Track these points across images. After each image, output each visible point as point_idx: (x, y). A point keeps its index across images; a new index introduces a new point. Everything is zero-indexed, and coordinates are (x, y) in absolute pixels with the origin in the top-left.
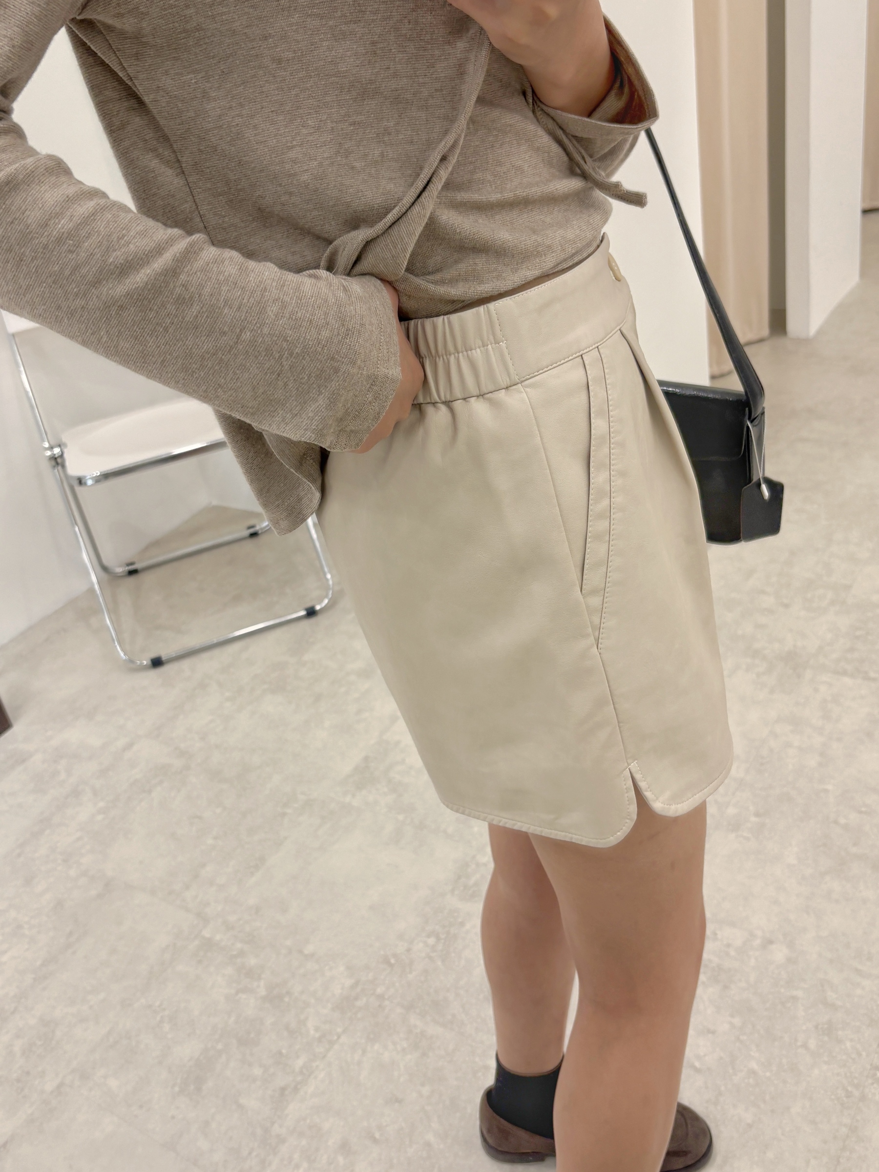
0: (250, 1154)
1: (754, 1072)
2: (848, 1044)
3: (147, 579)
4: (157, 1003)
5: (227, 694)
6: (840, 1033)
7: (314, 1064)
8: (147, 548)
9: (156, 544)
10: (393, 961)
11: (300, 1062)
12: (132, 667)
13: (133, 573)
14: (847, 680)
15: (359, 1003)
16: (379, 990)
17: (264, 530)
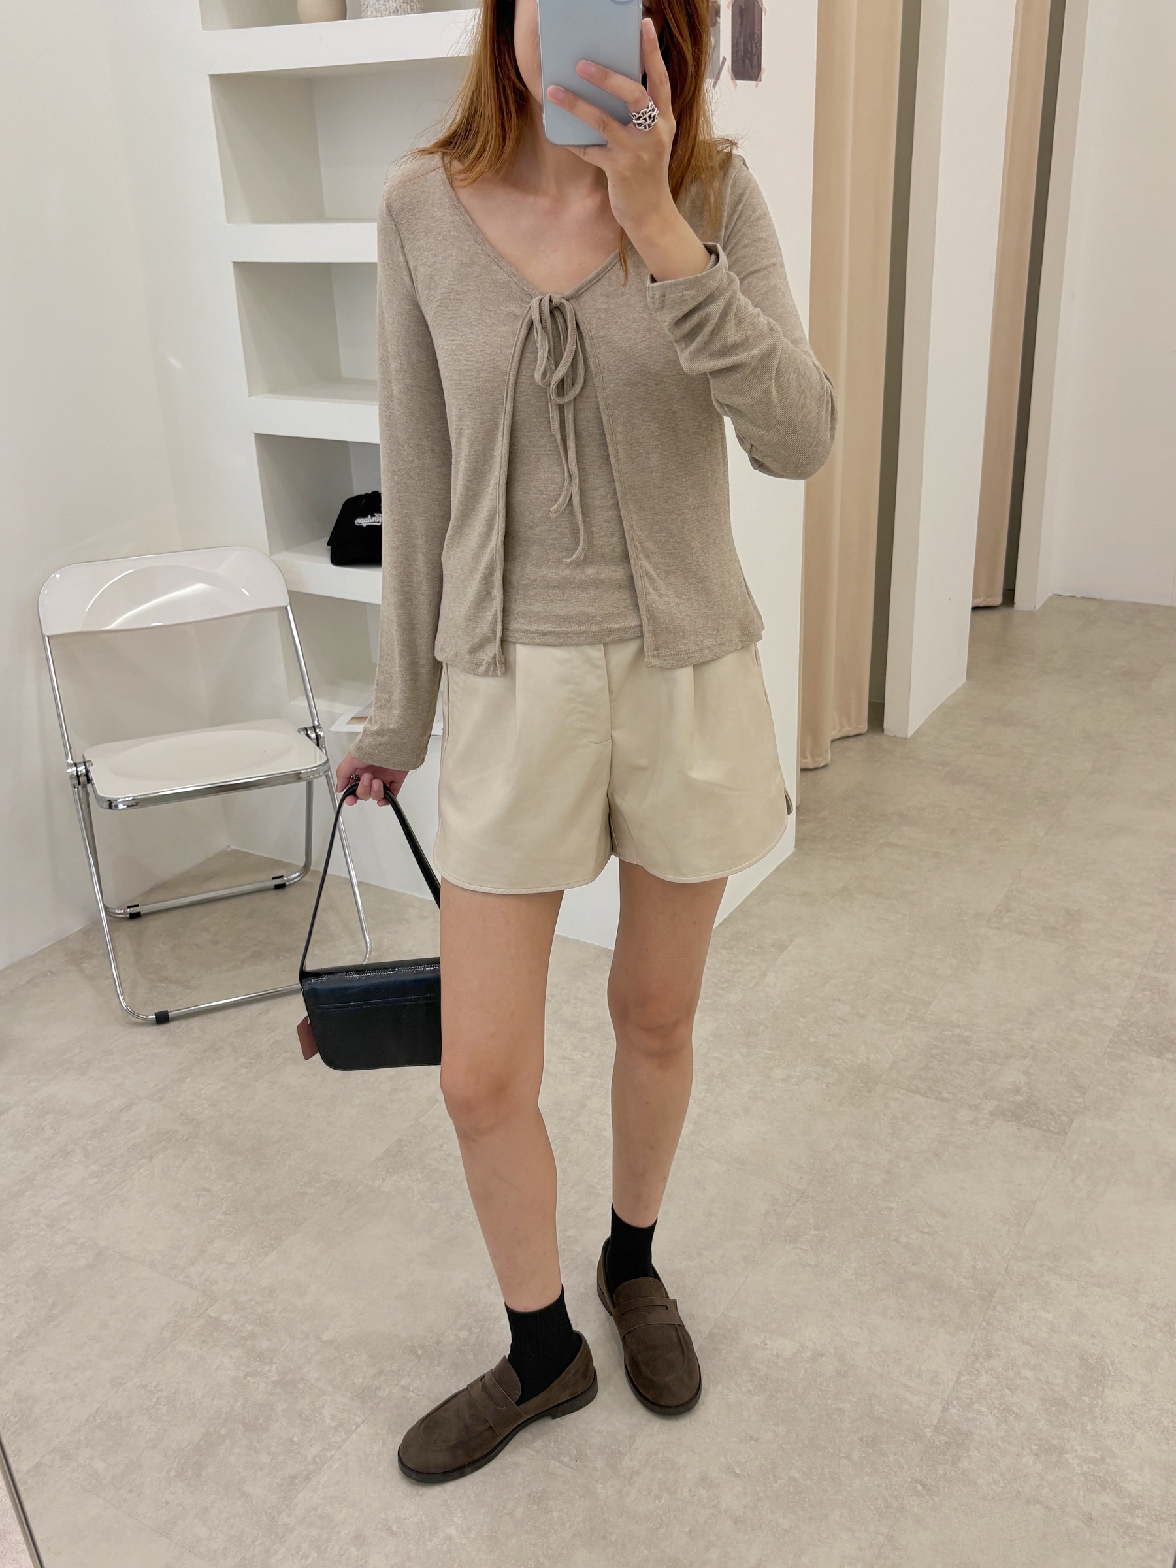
0: (253, 1542)
1: (795, 1480)
2: (892, 1458)
3: (152, 926)
4: (153, 1385)
5: (242, 1060)
6: (884, 1446)
7: (329, 1454)
8: (152, 890)
9: (163, 886)
10: (420, 1352)
11: (313, 1451)
12: (133, 1019)
13: (135, 916)
14: (919, 1097)
15: (380, 1393)
16: (403, 1382)
17: (292, 882)
